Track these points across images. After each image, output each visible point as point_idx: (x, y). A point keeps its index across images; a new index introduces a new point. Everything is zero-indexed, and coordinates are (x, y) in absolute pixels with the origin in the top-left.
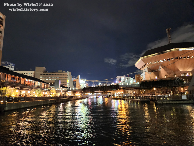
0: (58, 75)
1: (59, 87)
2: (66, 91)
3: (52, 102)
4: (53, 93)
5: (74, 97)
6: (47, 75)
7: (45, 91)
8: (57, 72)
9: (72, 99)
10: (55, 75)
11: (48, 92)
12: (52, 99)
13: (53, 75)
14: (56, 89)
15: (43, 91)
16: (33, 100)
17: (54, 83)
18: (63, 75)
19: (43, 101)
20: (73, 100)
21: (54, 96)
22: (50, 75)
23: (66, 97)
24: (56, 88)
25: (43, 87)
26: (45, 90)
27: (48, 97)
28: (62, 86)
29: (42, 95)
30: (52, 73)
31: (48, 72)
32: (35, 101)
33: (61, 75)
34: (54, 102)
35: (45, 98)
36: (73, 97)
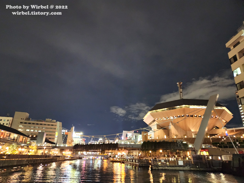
0: (45, 125)
1: (43, 143)
2: (51, 148)
3: (29, 162)
4: (32, 150)
5: (61, 156)
6: (30, 123)
7: (22, 147)
8: (44, 120)
9: (57, 160)
10: (41, 124)
11: (26, 148)
12: (29, 158)
13: (37, 124)
14: (38, 145)
15: (20, 146)
16: (4, 158)
17: (36, 136)
18: (52, 125)
19: (17, 161)
20: (59, 160)
21: (34, 154)
22: (33, 124)
23: (49, 156)
24: (39, 143)
25: (21, 141)
26: (23, 145)
27: (24, 155)
28: (47, 141)
29: (17, 152)
30: (37, 121)
31: (31, 120)
32: (6, 160)
33: (49, 125)
34: (31, 163)
35: (20, 156)
36: (59, 156)
